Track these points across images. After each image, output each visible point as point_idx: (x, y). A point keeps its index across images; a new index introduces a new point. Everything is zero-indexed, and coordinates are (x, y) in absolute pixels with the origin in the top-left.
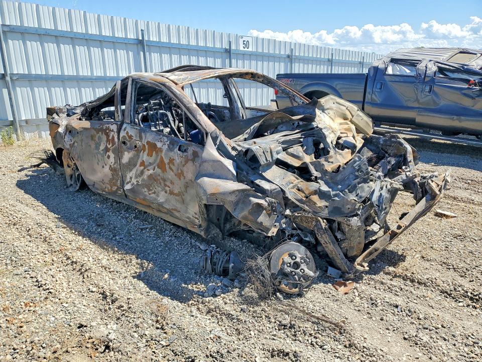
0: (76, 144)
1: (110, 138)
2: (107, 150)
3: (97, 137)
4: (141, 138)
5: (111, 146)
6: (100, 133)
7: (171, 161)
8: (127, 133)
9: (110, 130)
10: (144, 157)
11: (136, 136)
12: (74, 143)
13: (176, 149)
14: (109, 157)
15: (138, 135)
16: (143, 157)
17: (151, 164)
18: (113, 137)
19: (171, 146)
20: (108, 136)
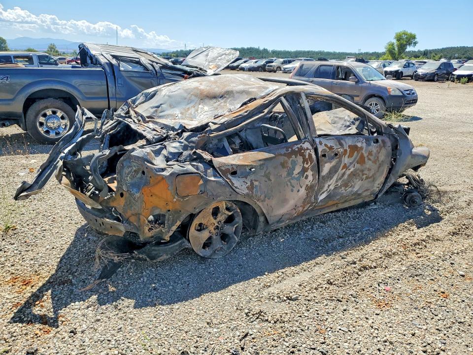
0: (256, 183)
1: (307, 157)
2: (304, 170)
3: (290, 162)
4: (341, 145)
5: (309, 164)
6: (293, 156)
7: (370, 153)
8: (326, 145)
9: (305, 150)
10: (346, 160)
11: (336, 145)
12: (252, 184)
13: (372, 143)
14: (307, 177)
15: (338, 144)
16: (344, 161)
17: (351, 163)
18: (310, 155)
19: (368, 142)
20: (303, 155)
